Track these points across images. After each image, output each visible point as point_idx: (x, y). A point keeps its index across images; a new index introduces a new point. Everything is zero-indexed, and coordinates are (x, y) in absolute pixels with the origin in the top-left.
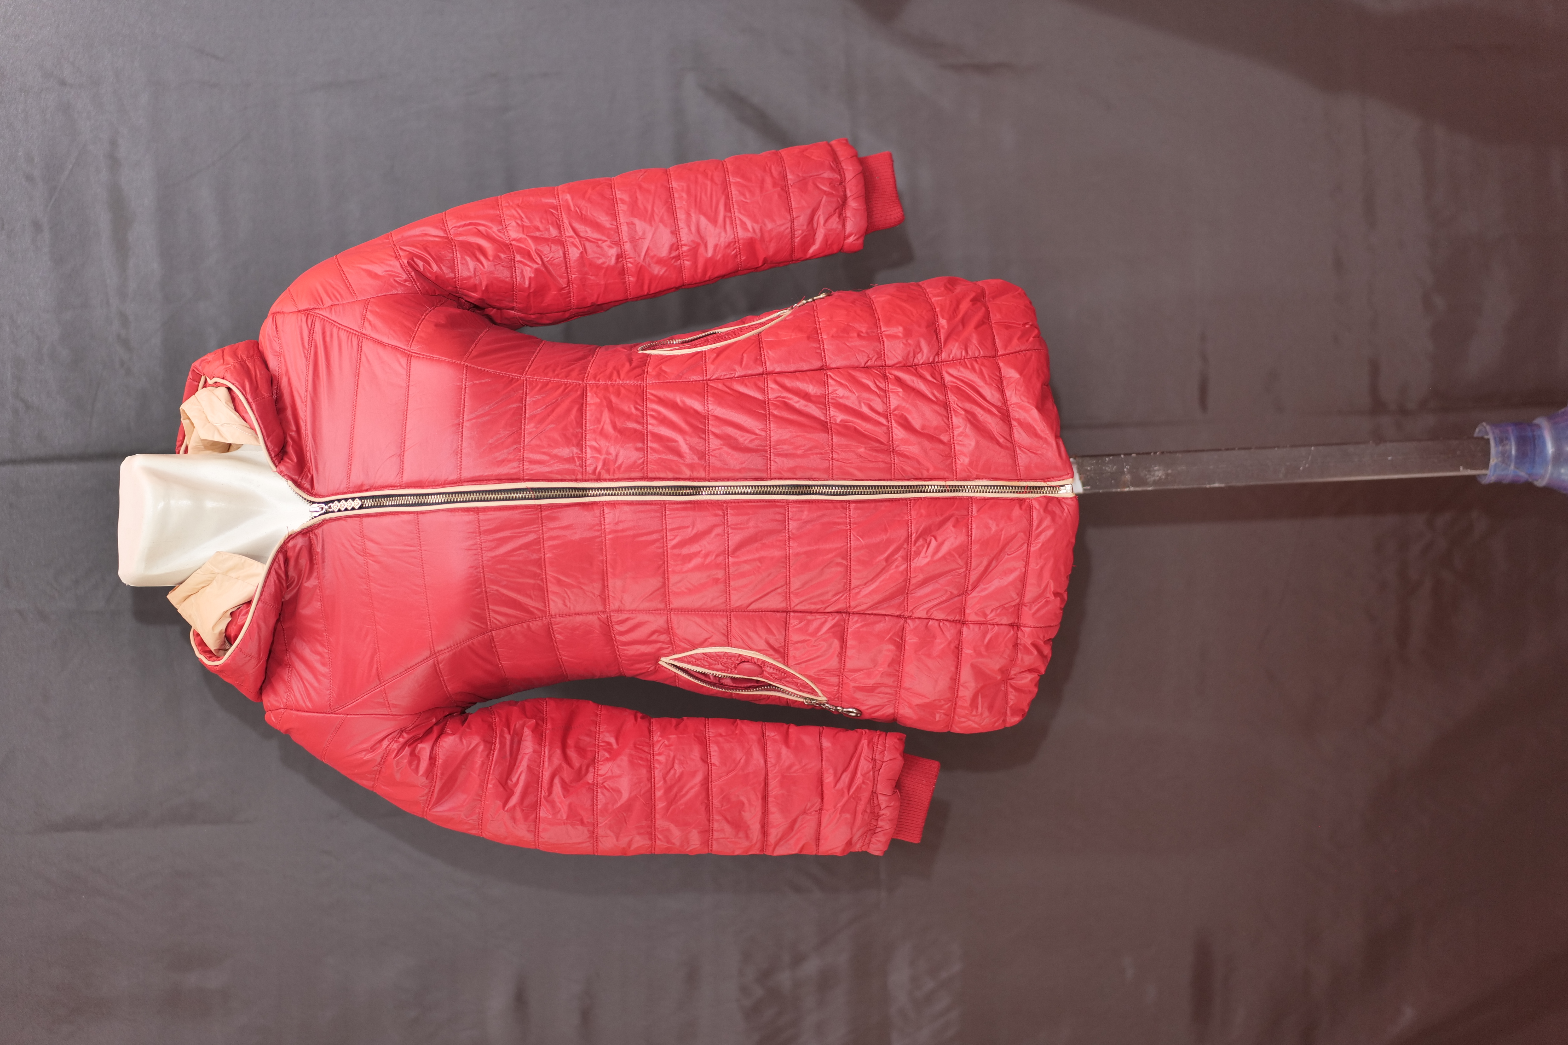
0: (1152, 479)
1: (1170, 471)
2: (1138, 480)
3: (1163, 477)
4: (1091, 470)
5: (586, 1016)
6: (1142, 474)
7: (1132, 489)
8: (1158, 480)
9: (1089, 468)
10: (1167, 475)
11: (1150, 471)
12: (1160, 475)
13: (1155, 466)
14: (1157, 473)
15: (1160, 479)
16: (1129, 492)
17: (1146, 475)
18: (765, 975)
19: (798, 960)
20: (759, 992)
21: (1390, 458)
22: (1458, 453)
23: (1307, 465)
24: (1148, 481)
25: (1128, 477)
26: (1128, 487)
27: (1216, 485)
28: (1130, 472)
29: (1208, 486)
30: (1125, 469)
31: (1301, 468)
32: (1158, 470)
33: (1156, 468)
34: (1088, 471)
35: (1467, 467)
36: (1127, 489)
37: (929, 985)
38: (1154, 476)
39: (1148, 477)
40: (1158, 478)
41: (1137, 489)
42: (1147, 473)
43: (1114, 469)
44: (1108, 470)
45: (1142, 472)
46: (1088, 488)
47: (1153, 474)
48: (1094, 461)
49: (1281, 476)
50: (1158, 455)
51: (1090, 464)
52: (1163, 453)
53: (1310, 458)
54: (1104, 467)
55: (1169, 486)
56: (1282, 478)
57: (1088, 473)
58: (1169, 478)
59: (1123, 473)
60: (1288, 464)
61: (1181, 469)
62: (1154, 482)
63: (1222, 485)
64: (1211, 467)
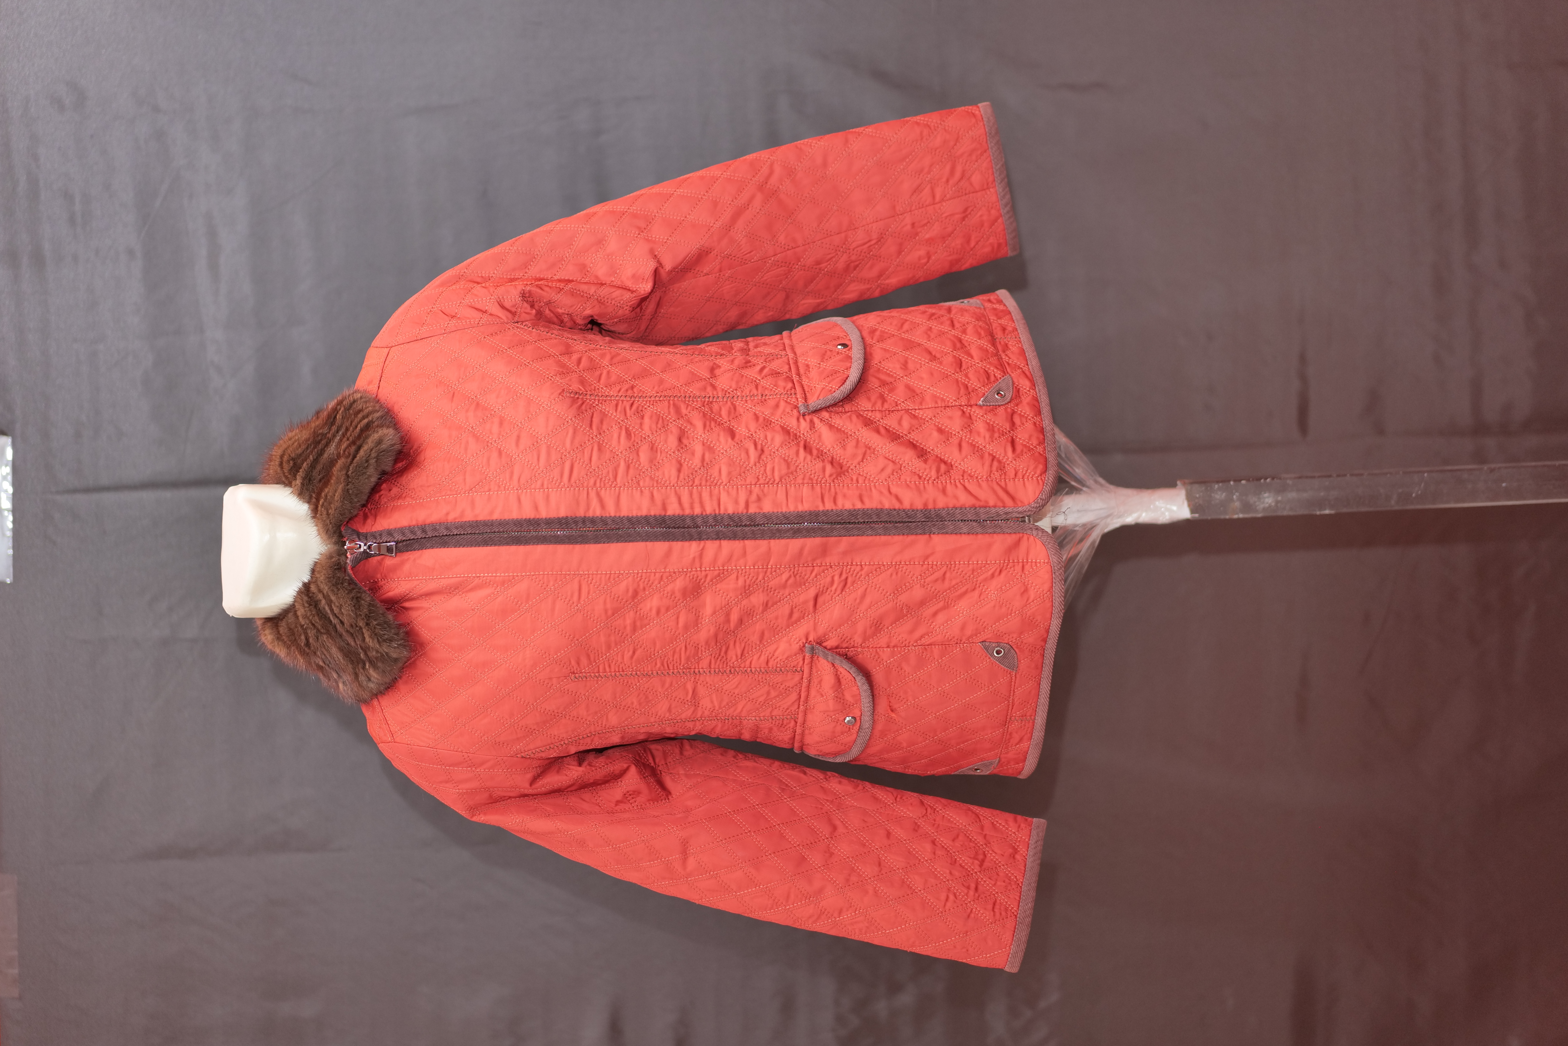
0: (1262, 506)
1: (1280, 498)
2: (1247, 507)
3: (1273, 504)
4: (1199, 497)
6: (1252, 501)
7: (1241, 516)
8: (1268, 508)
9: (1197, 496)
10: (1277, 502)
11: (1259, 499)
12: (1269, 502)
13: (1265, 493)
14: (1267, 500)
15: (1270, 506)
16: (1239, 519)
17: (1255, 502)
21: (1504, 485)
23: (1419, 492)
24: (1257, 508)
26: (1237, 514)
27: (1327, 512)
28: (1238, 499)
29: (1318, 513)
30: (1235, 497)
31: (1414, 495)
32: (1268, 497)
33: (1266, 495)
34: (1196, 498)
36: (1235, 517)
38: (1263, 503)
39: (1257, 503)
40: (1267, 505)
41: (1246, 516)
42: (1256, 500)
43: (1223, 496)
44: (1217, 497)
45: (1252, 499)
46: (1197, 515)
47: (1262, 500)
48: (1203, 488)
49: (1393, 502)
50: (1268, 480)
51: (1199, 491)
52: (1273, 479)
53: (1423, 485)
54: (1213, 495)
55: (1279, 513)
56: (1394, 505)
57: (1196, 501)
58: (1279, 505)
59: (1232, 500)
60: (1400, 490)
61: (1292, 495)
62: (1264, 509)
63: (1333, 512)
64: (1322, 494)
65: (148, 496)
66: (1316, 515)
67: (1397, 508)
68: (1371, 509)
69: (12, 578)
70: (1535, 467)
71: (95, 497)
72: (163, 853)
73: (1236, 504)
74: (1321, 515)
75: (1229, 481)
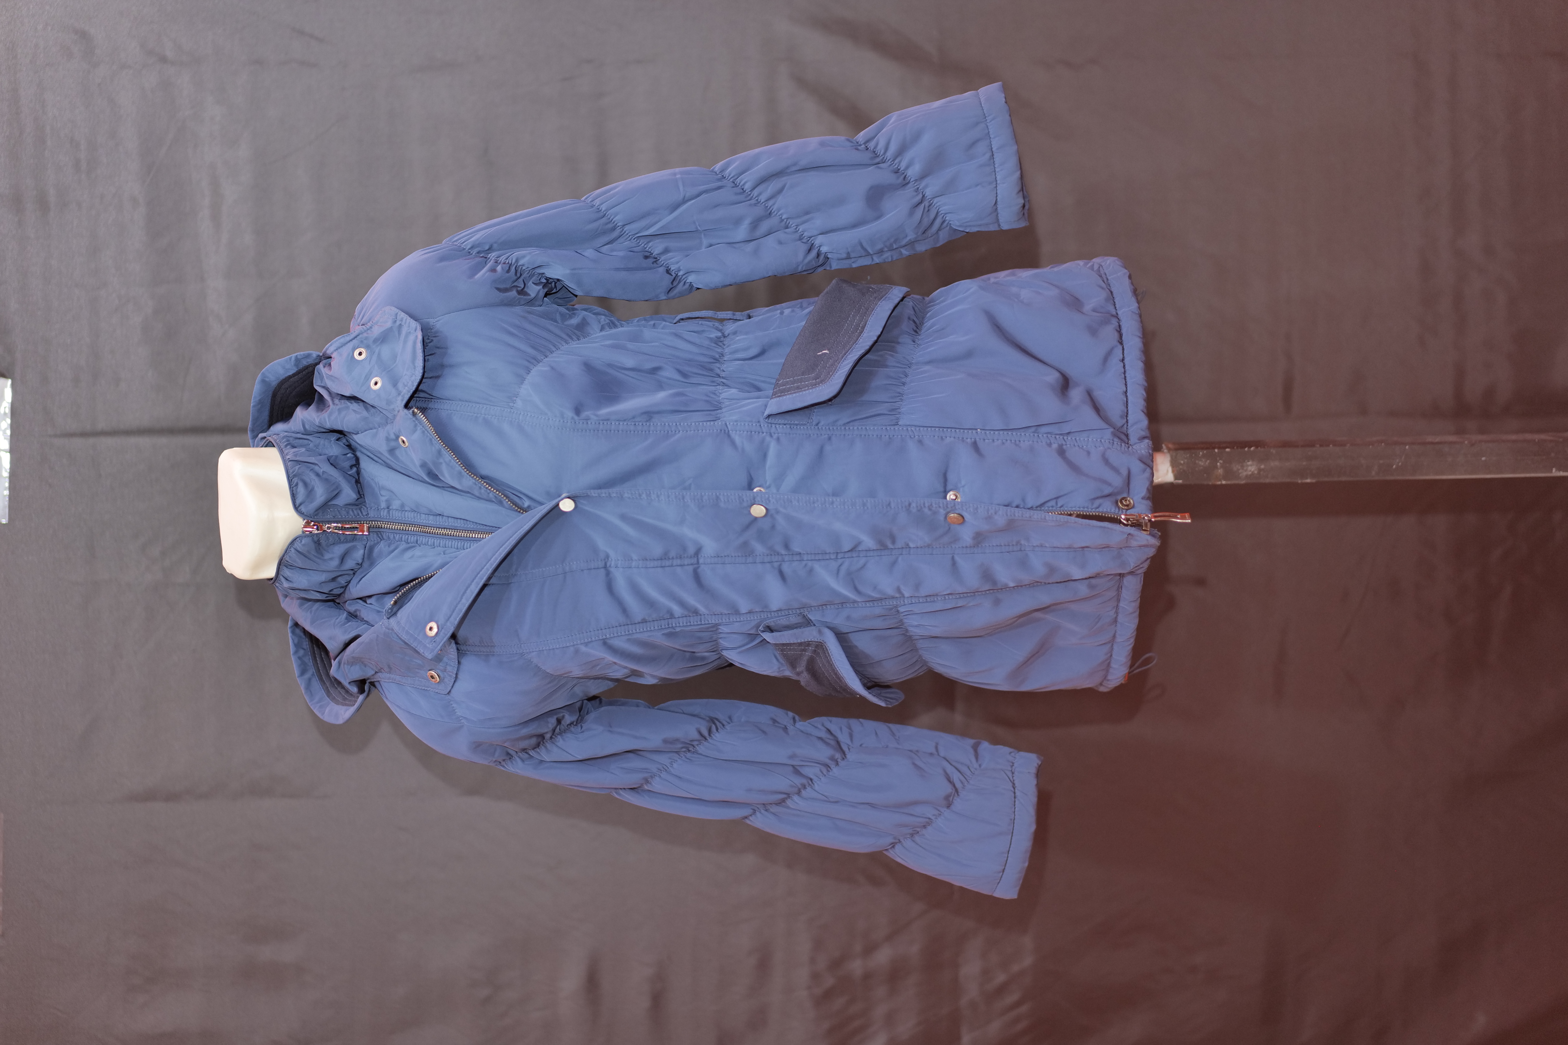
0: (1245, 474)
1: (1262, 467)
2: (1228, 474)
3: (1256, 472)
4: (1184, 463)
5: (657, 1000)
6: (1235, 469)
7: (1224, 482)
8: (1250, 475)
9: (1182, 462)
10: (1260, 470)
11: (1242, 467)
12: (1252, 470)
13: (1249, 462)
14: (1250, 468)
15: (1253, 474)
16: (1222, 485)
17: (1239, 470)
18: (836, 964)
19: (870, 949)
20: (829, 981)
21: (1483, 459)
22: (1553, 455)
23: (1400, 464)
24: (1240, 475)
25: (1220, 471)
26: (1220, 480)
27: (1308, 481)
28: (1222, 466)
29: (1300, 481)
30: (1218, 464)
31: (1394, 467)
32: (1251, 465)
33: (1250, 463)
34: (1181, 464)
35: (1559, 470)
36: (1219, 483)
37: (1001, 978)
38: (1246, 471)
39: (1240, 471)
40: (1250, 473)
41: (1229, 482)
42: (1240, 467)
43: (1207, 463)
44: (1201, 463)
45: (1235, 467)
46: (1180, 481)
47: (1245, 468)
48: (1188, 455)
49: (1373, 473)
50: (1252, 449)
51: (1183, 458)
52: (1257, 447)
53: (1403, 458)
54: (1197, 461)
55: (1262, 481)
56: (1374, 475)
57: (1181, 467)
58: (1262, 473)
59: (1216, 467)
60: (1381, 462)
61: (1275, 464)
62: (1247, 476)
63: (1314, 481)
64: (1304, 463)
65: (144, 442)
66: (1297, 484)
67: (1377, 478)
68: (1351, 479)
69: (7, 519)
70: (1514, 441)
71: (91, 440)
72: (149, 796)
73: (1219, 471)
74: (1303, 484)
75: (1214, 448)
